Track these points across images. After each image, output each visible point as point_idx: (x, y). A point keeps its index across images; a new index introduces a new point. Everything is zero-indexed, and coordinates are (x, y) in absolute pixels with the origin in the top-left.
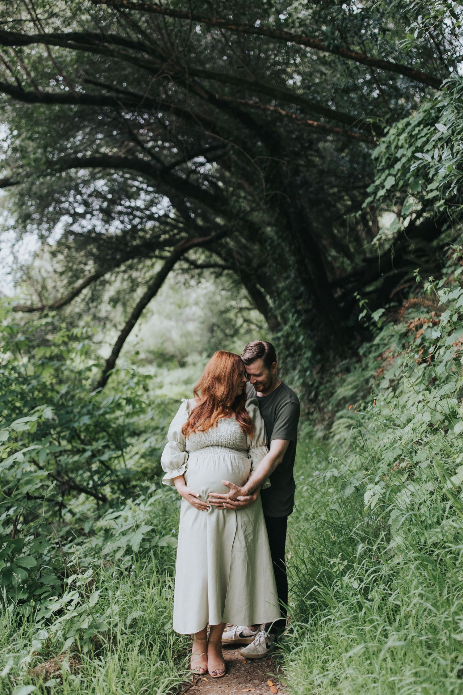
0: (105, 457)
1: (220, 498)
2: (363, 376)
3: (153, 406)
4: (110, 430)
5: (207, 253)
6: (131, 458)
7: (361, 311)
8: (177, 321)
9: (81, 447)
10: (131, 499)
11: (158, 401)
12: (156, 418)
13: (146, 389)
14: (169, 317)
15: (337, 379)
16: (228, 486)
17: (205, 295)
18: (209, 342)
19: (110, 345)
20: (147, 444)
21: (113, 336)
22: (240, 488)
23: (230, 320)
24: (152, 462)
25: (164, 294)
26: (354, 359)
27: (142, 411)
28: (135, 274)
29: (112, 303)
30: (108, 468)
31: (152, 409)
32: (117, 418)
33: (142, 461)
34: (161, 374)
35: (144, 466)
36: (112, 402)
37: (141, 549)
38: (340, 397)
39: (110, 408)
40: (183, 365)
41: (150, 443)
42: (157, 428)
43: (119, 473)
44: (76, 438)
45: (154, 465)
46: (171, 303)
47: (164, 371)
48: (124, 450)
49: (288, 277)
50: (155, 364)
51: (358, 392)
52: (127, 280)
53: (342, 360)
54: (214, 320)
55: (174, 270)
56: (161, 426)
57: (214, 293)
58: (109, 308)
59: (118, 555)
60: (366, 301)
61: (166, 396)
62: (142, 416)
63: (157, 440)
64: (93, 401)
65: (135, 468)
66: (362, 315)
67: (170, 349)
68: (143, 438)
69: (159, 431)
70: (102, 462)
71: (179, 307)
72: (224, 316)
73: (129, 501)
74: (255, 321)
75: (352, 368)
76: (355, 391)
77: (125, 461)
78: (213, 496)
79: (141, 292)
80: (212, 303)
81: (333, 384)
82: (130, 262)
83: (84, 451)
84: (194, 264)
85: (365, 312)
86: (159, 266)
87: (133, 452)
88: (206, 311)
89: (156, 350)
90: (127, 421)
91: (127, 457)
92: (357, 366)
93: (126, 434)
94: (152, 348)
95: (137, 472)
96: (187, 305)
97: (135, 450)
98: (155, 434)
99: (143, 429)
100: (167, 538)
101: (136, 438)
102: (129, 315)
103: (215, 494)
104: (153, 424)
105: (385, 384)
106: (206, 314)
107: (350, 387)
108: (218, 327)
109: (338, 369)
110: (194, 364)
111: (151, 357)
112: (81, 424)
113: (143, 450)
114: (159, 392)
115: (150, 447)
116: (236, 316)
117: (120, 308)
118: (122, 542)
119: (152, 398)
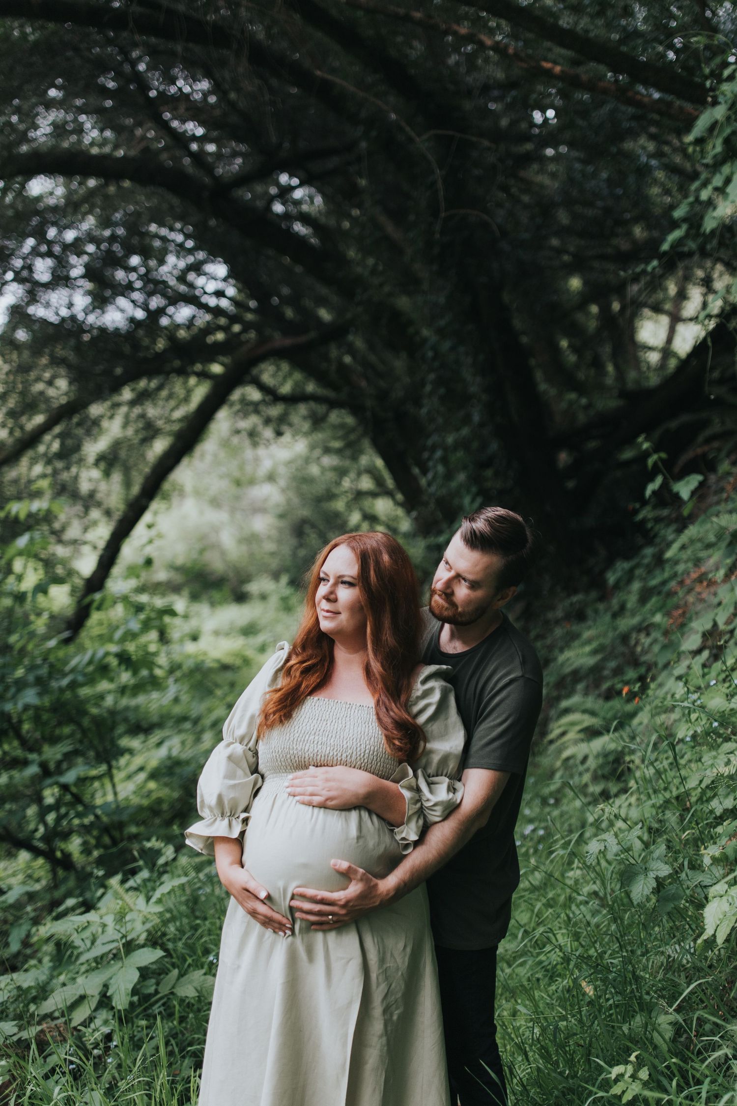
0: (70, 777)
1: (323, 901)
2: (615, 629)
3: (178, 674)
4: (86, 722)
5: (298, 376)
6: (129, 777)
7: (652, 479)
8: (233, 511)
9: (19, 753)
10: (118, 877)
11: (189, 664)
12: (184, 698)
13: (163, 638)
14: (215, 503)
15: (558, 632)
16: (346, 876)
17: (289, 463)
18: (294, 555)
19: (95, 548)
20: (163, 752)
21: (102, 532)
22: (375, 881)
23: (337, 515)
24: (173, 789)
25: (208, 458)
26: (594, 595)
27: (154, 683)
28: (152, 411)
29: (103, 465)
30: (78, 799)
31: (176, 681)
32: (101, 697)
33: (152, 785)
34: (198, 614)
35: (154, 796)
36: (90, 662)
37: (135, 999)
38: (567, 670)
39: (85, 675)
40: (241, 598)
41: (170, 749)
42: (184, 718)
43: (99, 812)
44: (11, 734)
45: (176, 795)
46: (221, 477)
47: (203, 608)
48: (114, 763)
49: (467, 420)
50: (186, 592)
51: (604, 660)
52: (136, 421)
53: (569, 596)
54: (305, 512)
55: (232, 405)
56: (194, 714)
57: (307, 460)
58: (96, 474)
59: (80, 1016)
60: (663, 455)
61: (205, 654)
62: (155, 695)
63: (183, 743)
64: (52, 658)
65: (135, 800)
66: (651, 488)
67: (217, 564)
68: (154, 738)
69: (187, 725)
70: (65, 788)
71: (238, 483)
72: (326, 506)
73: (115, 881)
74: (383, 518)
75: (589, 612)
76: (599, 657)
77: (114, 786)
78: (303, 897)
79: (160, 446)
80: (301, 480)
81: (549, 641)
82: (142, 384)
83: (25, 763)
84: (272, 395)
85: (659, 480)
86: (200, 392)
87: (133, 767)
88: (291, 494)
89: (189, 565)
90: (124, 702)
91: (119, 776)
92: (601, 607)
93: (121, 729)
94: (180, 561)
95: (140, 808)
96: (252, 482)
97: (138, 761)
98: (180, 732)
99: (155, 719)
100: (197, 976)
101: (141, 737)
102: (136, 489)
103: (310, 892)
104: (177, 710)
105: (692, 642)
106: (289, 501)
107: (587, 649)
108: (313, 526)
109: (559, 613)
110: (263, 597)
111: (178, 578)
112: (20, 706)
113: (153, 763)
114: (191, 648)
115: (169, 757)
116: (349, 507)
117: (117, 477)
118: (90, 985)
119: (177, 658)
